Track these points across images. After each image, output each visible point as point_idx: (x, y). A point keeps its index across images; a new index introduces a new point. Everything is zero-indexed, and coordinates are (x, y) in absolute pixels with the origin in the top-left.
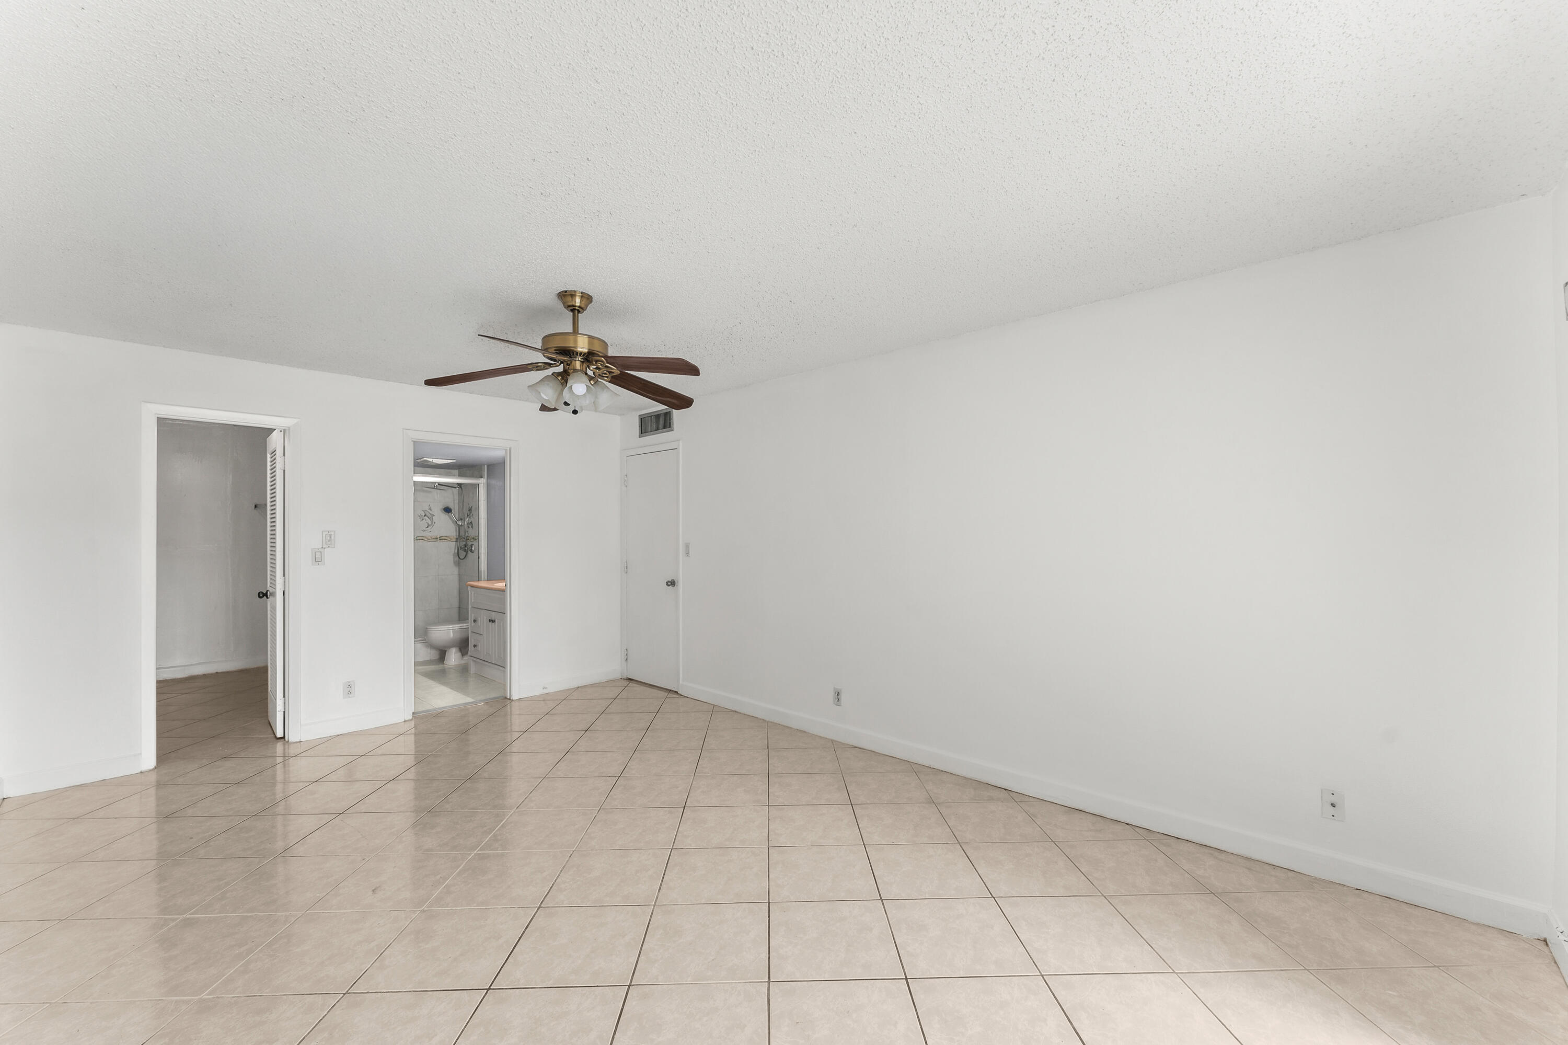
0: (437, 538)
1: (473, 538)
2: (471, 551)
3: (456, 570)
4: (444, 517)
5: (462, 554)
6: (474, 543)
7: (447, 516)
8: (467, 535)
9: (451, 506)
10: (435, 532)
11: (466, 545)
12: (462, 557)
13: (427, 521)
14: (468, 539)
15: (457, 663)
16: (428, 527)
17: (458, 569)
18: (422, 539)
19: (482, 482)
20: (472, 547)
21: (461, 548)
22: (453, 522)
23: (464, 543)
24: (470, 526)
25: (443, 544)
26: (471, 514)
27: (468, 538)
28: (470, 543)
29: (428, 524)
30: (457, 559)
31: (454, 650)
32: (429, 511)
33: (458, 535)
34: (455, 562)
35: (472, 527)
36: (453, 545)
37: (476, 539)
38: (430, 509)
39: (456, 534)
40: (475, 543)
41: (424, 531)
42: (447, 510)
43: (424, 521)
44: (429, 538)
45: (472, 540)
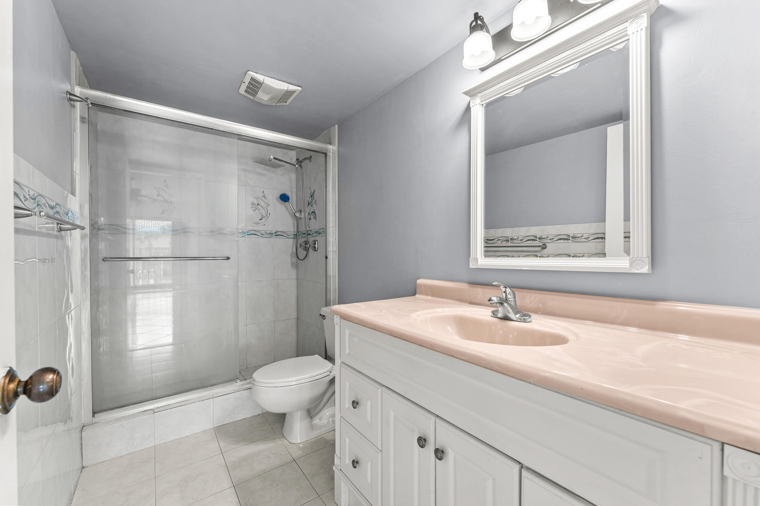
0: (272, 234)
1: (317, 232)
2: (315, 249)
3: (293, 273)
4: (280, 207)
5: (302, 253)
6: (318, 238)
7: (283, 207)
8: (308, 229)
9: (288, 194)
10: (270, 226)
11: (306, 243)
12: (301, 257)
13: (261, 212)
14: (310, 234)
15: (304, 440)
16: (261, 219)
17: (295, 271)
18: (255, 234)
19: (332, 149)
20: (315, 244)
21: (301, 246)
22: (289, 213)
23: (304, 240)
24: (312, 217)
25: (280, 241)
26: (314, 201)
27: (309, 232)
28: (311, 239)
29: (262, 215)
30: (295, 260)
31: (299, 413)
32: (263, 198)
33: (296, 230)
34: (292, 264)
35: (315, 218)
36: (291, 242)
37: (323, 232)
38: (264, 196)
39: (294, 229)
40: (320, 239)
41: (258, 224)
42: (284, 198)
43: (257, 210)
44: (263, 232)
45: (315, 235)
